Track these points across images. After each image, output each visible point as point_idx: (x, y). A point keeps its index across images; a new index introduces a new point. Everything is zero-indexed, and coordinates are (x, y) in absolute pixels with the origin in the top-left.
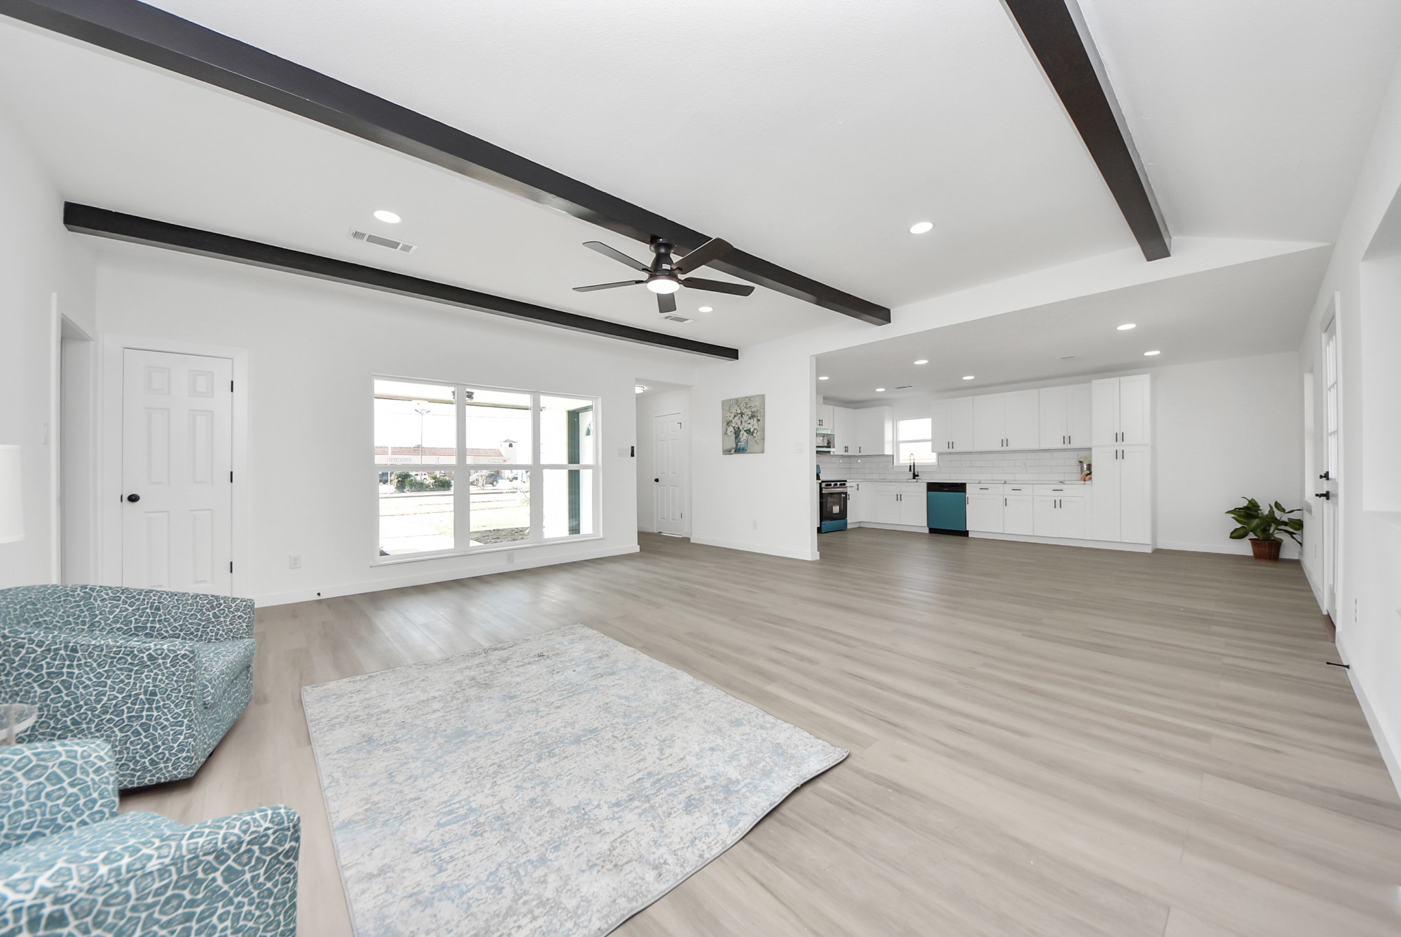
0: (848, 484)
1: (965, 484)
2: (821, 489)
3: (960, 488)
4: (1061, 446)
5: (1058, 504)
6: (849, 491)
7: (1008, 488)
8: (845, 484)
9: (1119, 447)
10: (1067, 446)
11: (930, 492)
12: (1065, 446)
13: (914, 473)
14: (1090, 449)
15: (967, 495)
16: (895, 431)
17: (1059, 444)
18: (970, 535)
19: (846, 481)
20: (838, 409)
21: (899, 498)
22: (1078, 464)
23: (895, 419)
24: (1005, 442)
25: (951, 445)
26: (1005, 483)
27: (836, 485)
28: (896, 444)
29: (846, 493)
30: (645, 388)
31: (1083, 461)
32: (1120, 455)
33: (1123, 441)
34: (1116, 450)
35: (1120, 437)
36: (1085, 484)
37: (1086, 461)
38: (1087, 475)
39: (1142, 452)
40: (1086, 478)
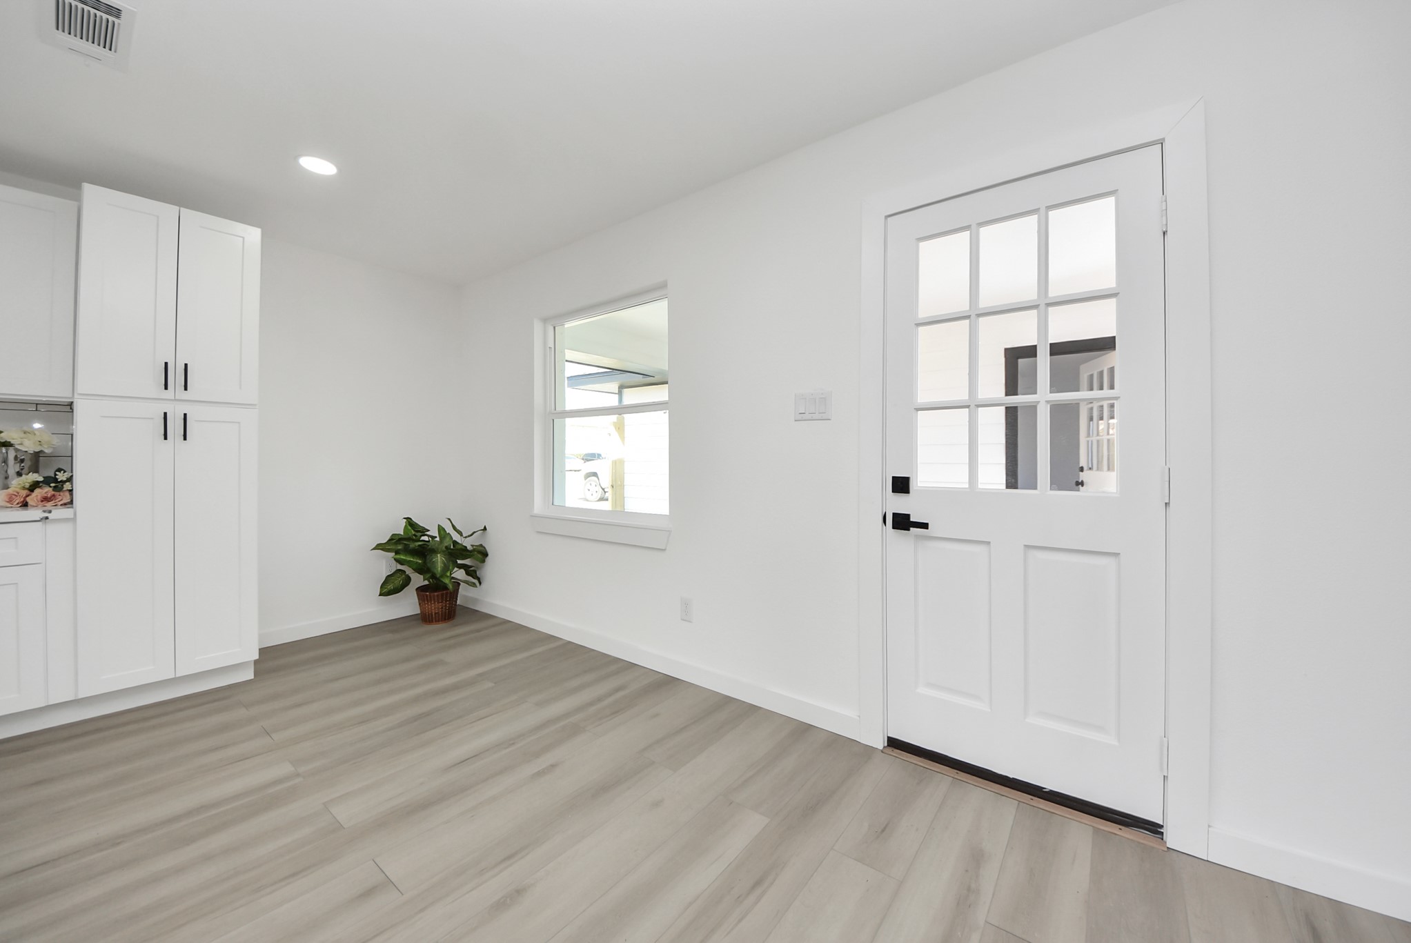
9: (175, 403)
31: (12, 442)
32: (175, 427)
33: (186, 389)
34: (165, 414)
35: (176, 378)
36: (47, 518)
37: (27, 442)
38: (34, 486)
39: (239, 423)
40: (27, 496)
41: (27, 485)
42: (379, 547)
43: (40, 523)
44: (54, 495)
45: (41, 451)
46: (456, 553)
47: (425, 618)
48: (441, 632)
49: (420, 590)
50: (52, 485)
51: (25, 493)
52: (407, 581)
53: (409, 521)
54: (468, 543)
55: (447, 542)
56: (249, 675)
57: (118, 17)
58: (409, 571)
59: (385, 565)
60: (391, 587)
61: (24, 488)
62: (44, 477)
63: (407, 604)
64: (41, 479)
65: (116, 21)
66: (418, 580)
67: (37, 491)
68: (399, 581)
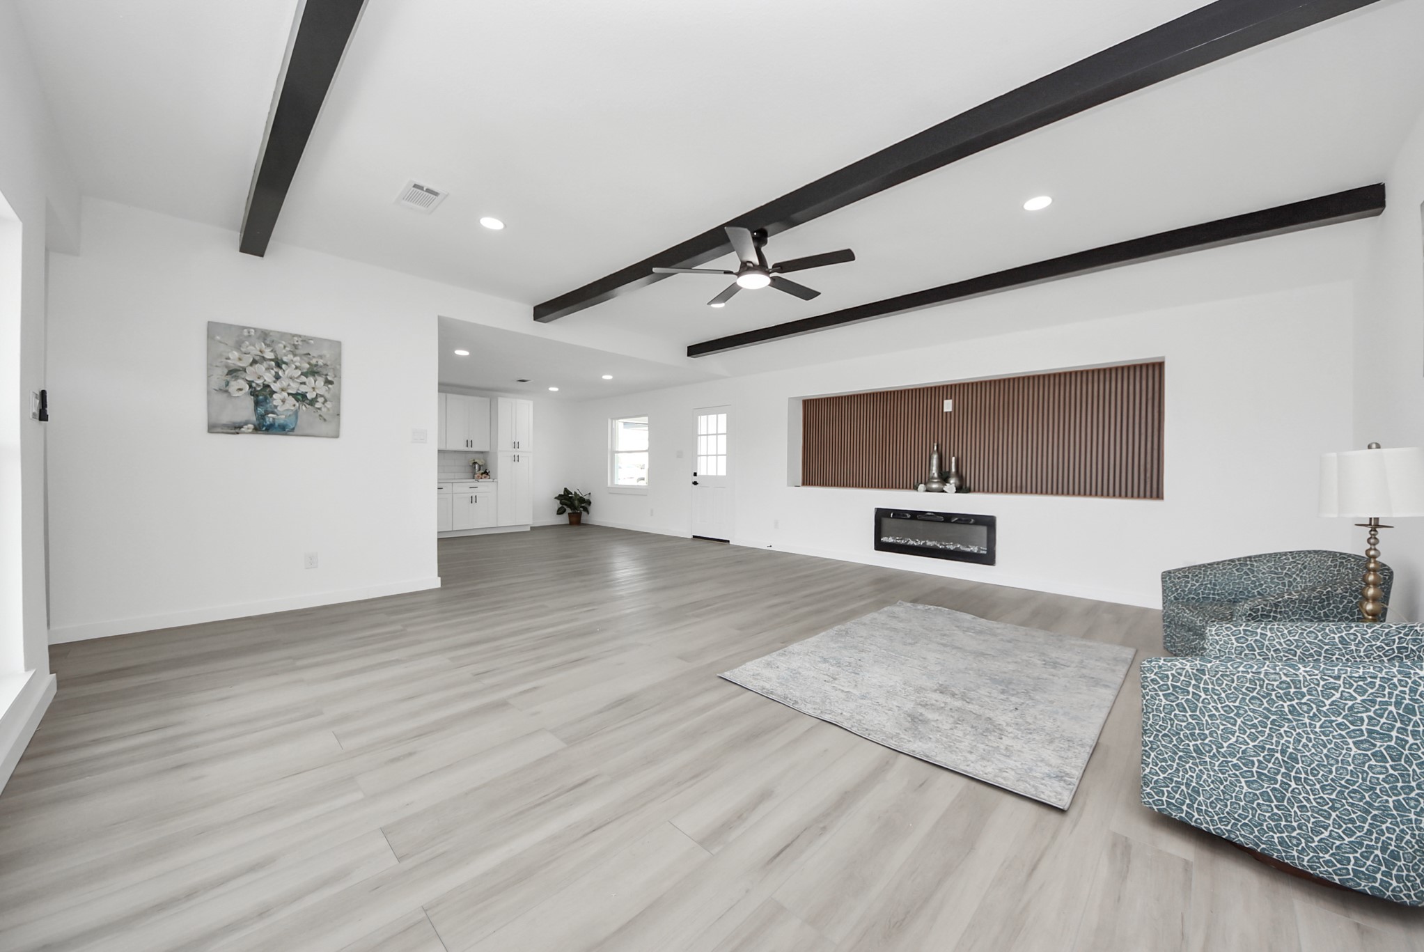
42: (556, 498)
44: (486, 476)
46: (582, 500)
47: (571, 523)
48: (575, 529)
49: (569, 514)
52: (565, 511)
53: (566, 489)
54: (586, 498)
55: (578, 497)
56: (529, 529)
58: (565, 507)
59: (557, 504)
60: (560, 512)
63: (564, 519)
64: (484, 472)
66: (569, 510)
67: (483, 475)
68: (562, 510)
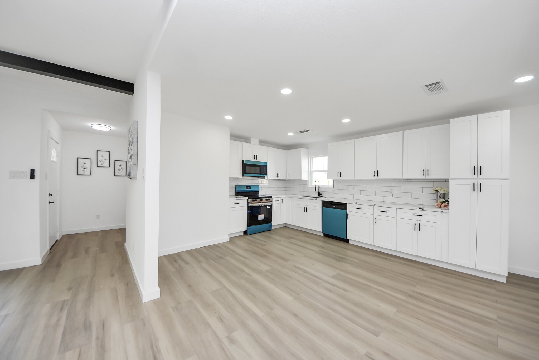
0: (273, 199)
1: (347, 203)
2: (248, 203)
3: (343, 206)
4: (421, 177)
5: (417, 227)
6: (274, 204)
7: (377, 209)
8: (269, 200)
9: (477, 180)
10: (425, 177)
11: (323, 207)
12: (424, 178)
13: (319, 193)
14: (447, 181)
15: (348, 212)
16: (310, 164)
17: (419, 176)
18: (350, 242)
19: (271, 197)
20: (270, 149)
21: (306, 210)
22: (434, 192)
23: (310, 156)
24: (376, 173)
25: (339, 174)
26: (375, 205)
27: (261, 200)
28: (310, 173)
29: (271, 206)
30: (112, 128)
31: (438, 190)
32: (477, 187)
33: (481, 174)
34: (474, 183)
35: (477, 171)
36: (442, 212)
37: (441, 190)
38: (443, 202)
39: (501, 185)
40: (441, 205)
41: (441, 202)
43: (441, 213)
44: (447, 205)
45: (445, 193)
50: (447, 202)
51: (440, 204)
57: (440, 83)
61: (440, 203)
62: (445, 200)
64: (444, 200)
65: (440, 84)
67: (443, 204)
